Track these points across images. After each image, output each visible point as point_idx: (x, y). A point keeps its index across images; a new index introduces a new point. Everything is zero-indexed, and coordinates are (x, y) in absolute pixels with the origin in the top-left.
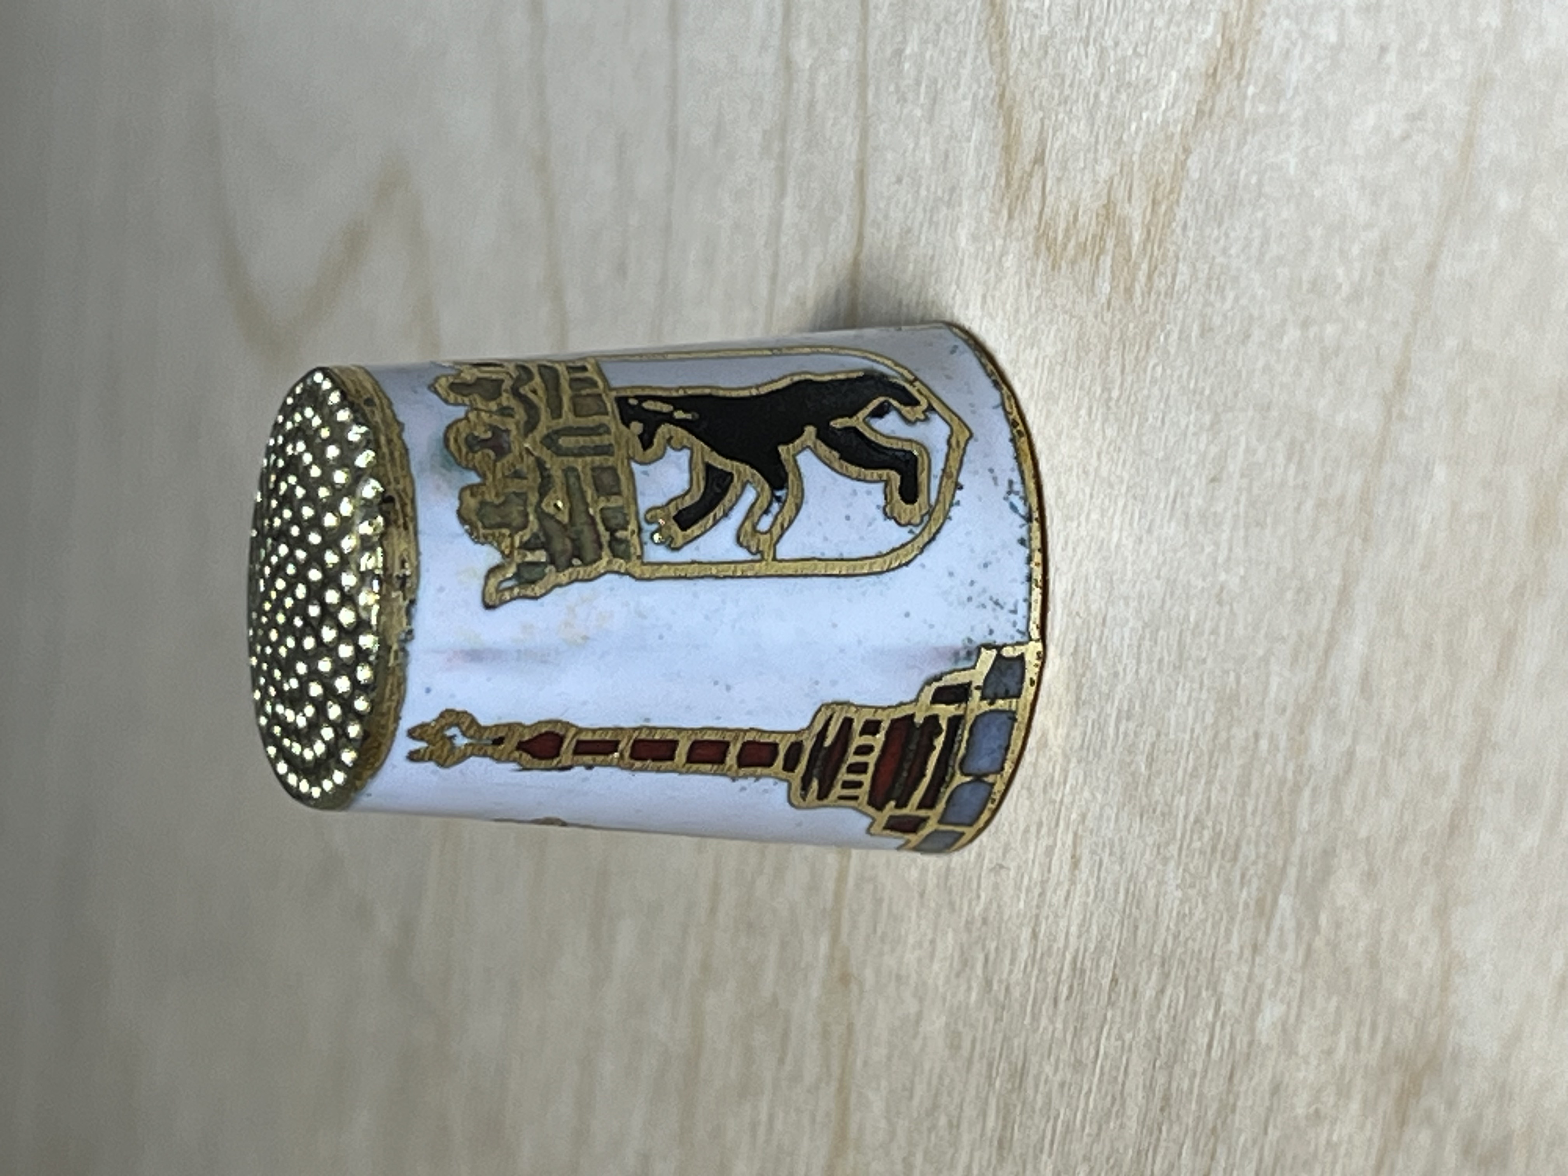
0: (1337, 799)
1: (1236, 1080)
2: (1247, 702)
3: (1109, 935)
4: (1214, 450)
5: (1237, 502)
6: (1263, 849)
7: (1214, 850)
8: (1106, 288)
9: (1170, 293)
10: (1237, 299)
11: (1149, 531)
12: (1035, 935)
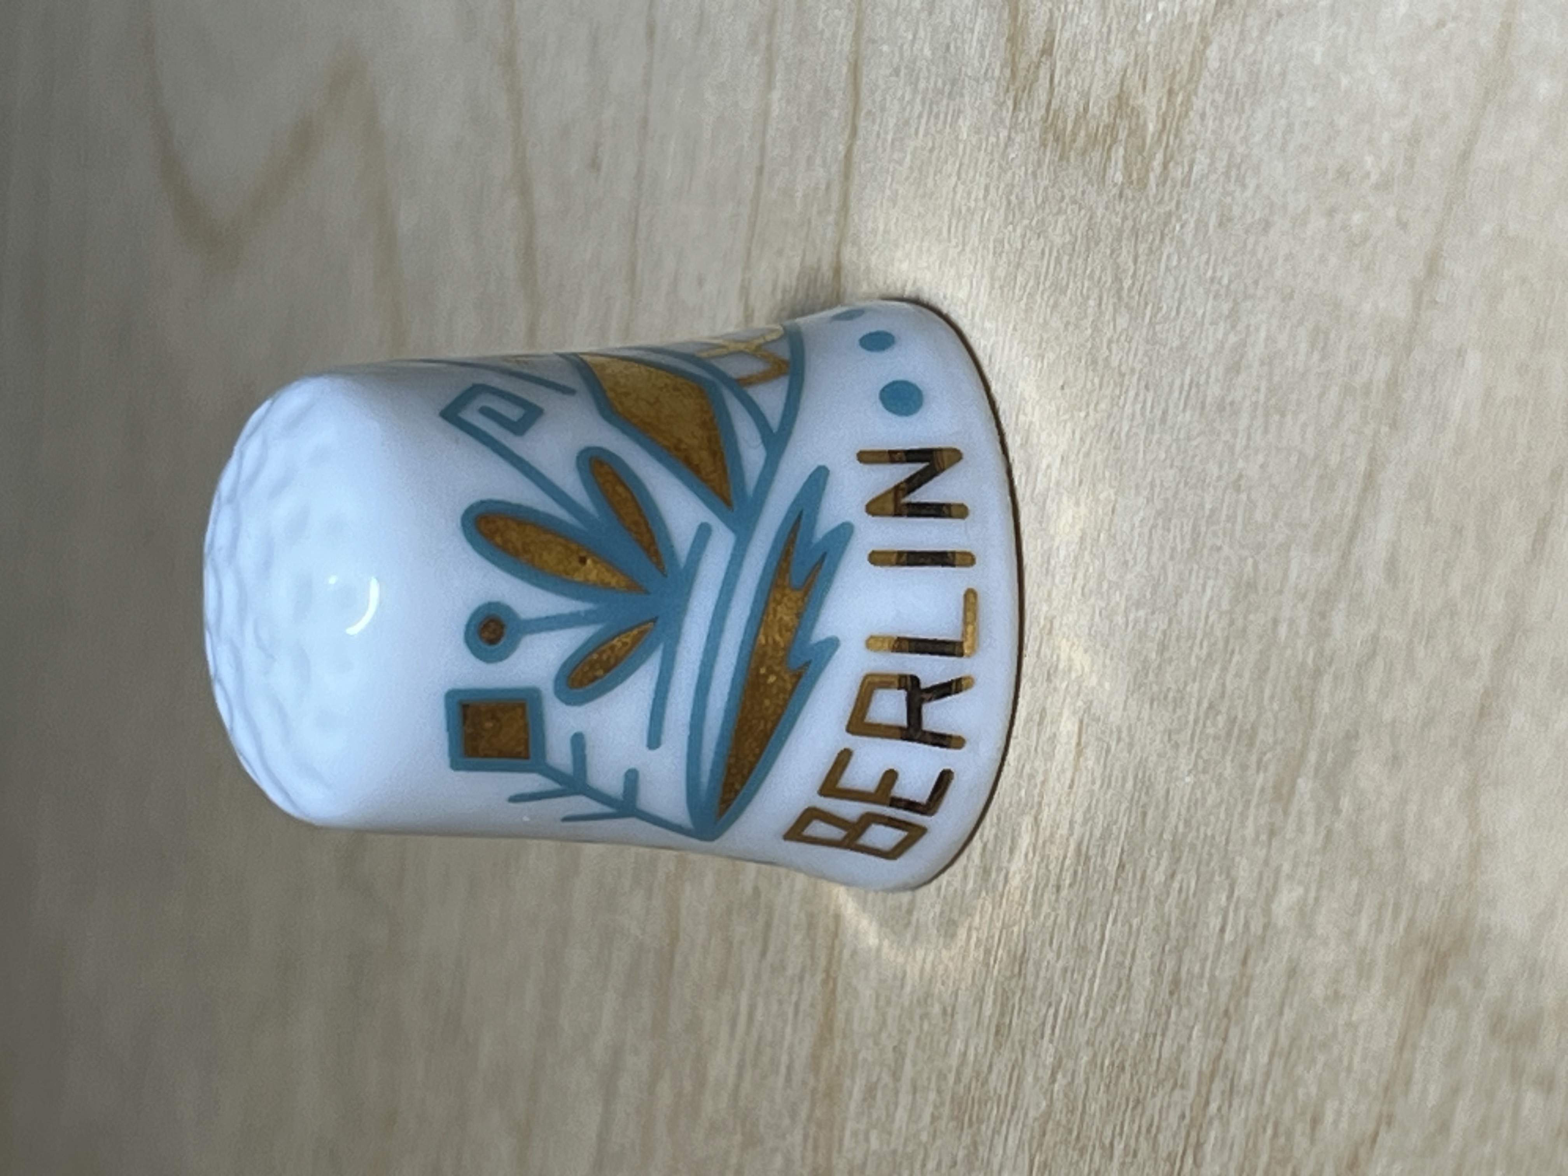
0: (1360, 683)
1: (1250, 962)
2: (1266, 590)
3: (1116, 822)
4: (1233, 339)
5: (1257, 390)
6: (1281, 734)
7: (1229, 734)
8: (1119, 178)
9: (1186, 182)
10: (1258, 187)
11: (1163, 420)
12: (1036, 821)
